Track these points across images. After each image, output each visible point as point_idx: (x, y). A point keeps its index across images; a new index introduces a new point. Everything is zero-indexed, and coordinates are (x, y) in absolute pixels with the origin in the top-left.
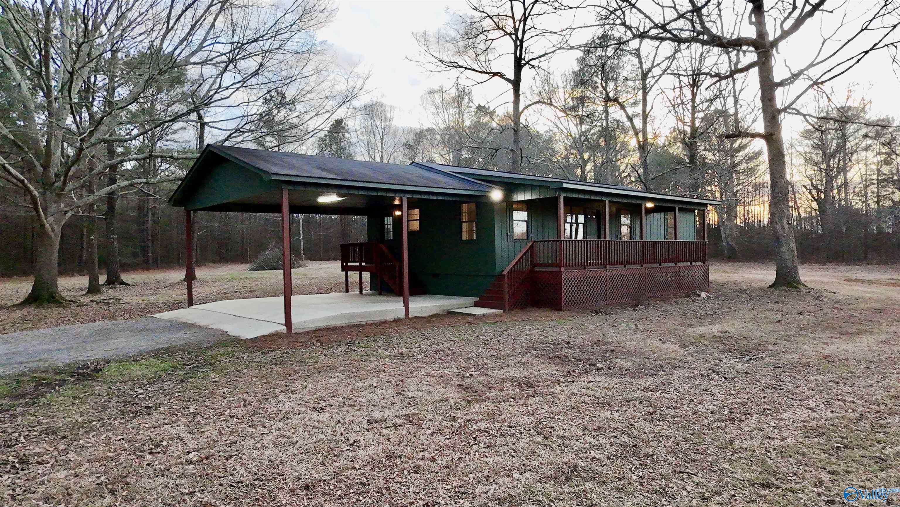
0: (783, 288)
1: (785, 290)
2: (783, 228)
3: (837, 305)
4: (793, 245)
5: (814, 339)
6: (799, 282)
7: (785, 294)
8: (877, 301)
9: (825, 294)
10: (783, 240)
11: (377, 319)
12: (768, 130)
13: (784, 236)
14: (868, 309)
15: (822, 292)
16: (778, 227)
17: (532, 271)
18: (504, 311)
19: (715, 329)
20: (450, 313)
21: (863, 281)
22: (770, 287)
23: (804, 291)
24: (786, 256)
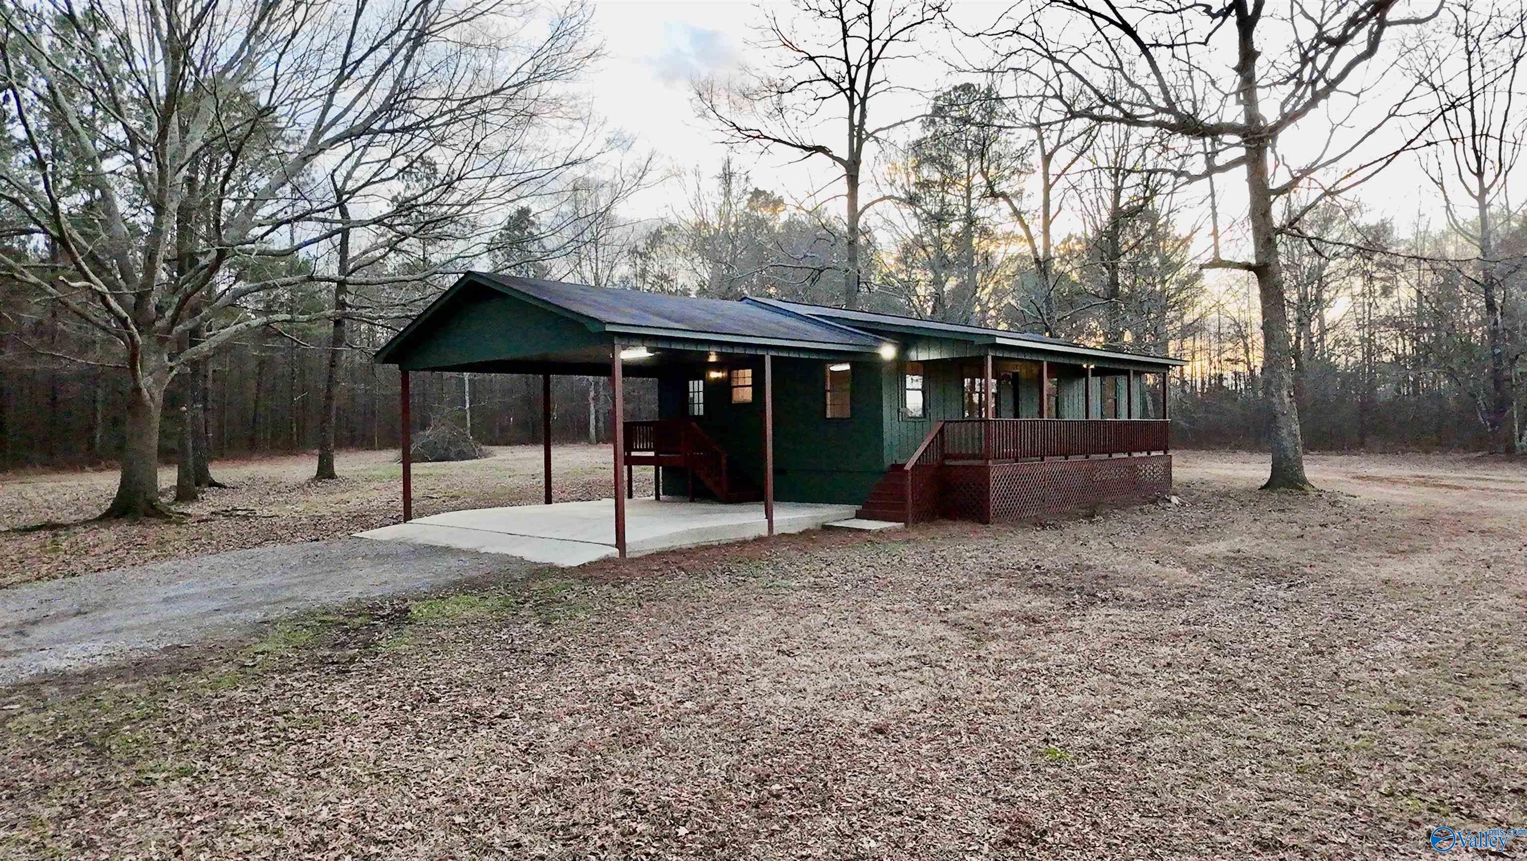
0: (1282, 489)
1: (1286, 493)
2: (1282, 402)
3: (1365, 514)
4: (1296, 428)
5: (1359, 559)
6: (1304, 481)
7: (1288, 498)
8: (1415, 507)
9: (1342, 498)
10: (1282, 419)
11: (732, 537)
12: (1262, 258)
13: (1283, 414)
14: (1410, 519)
15: (1336, 496)
16: (1274, 400)
17: (942, 466)
18: (906, 527)
19: (1222, 547)
20: (827, 529)
21: (1381, 480)
22: (1262, 488)
23: (1313, 494)
24: (1288, 443)
